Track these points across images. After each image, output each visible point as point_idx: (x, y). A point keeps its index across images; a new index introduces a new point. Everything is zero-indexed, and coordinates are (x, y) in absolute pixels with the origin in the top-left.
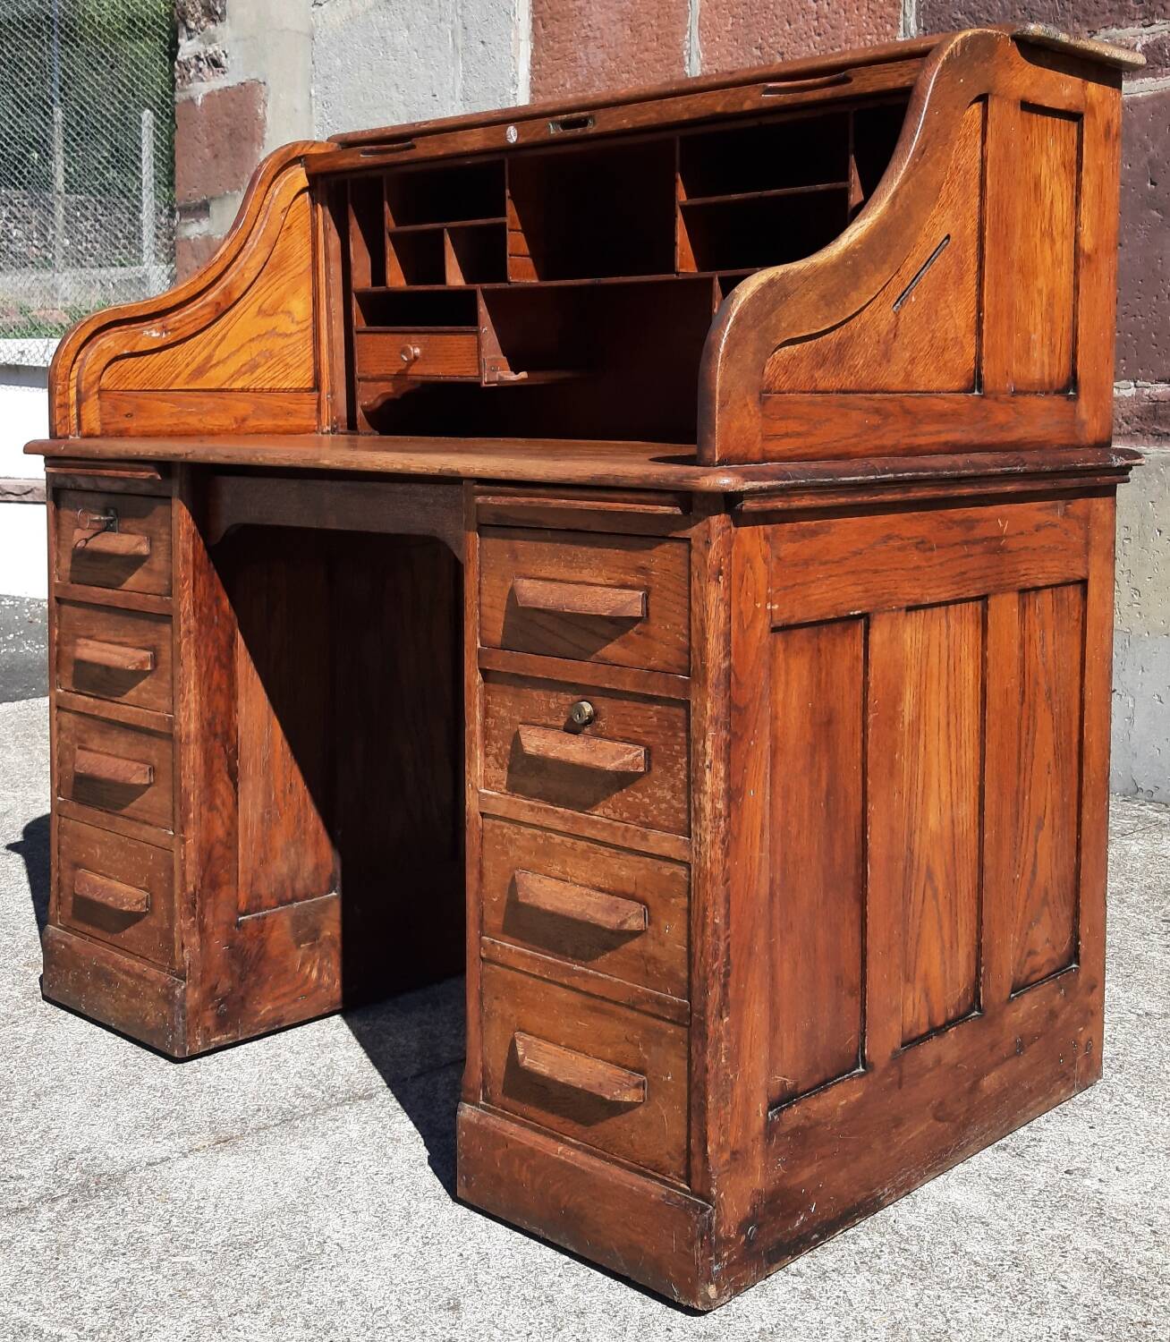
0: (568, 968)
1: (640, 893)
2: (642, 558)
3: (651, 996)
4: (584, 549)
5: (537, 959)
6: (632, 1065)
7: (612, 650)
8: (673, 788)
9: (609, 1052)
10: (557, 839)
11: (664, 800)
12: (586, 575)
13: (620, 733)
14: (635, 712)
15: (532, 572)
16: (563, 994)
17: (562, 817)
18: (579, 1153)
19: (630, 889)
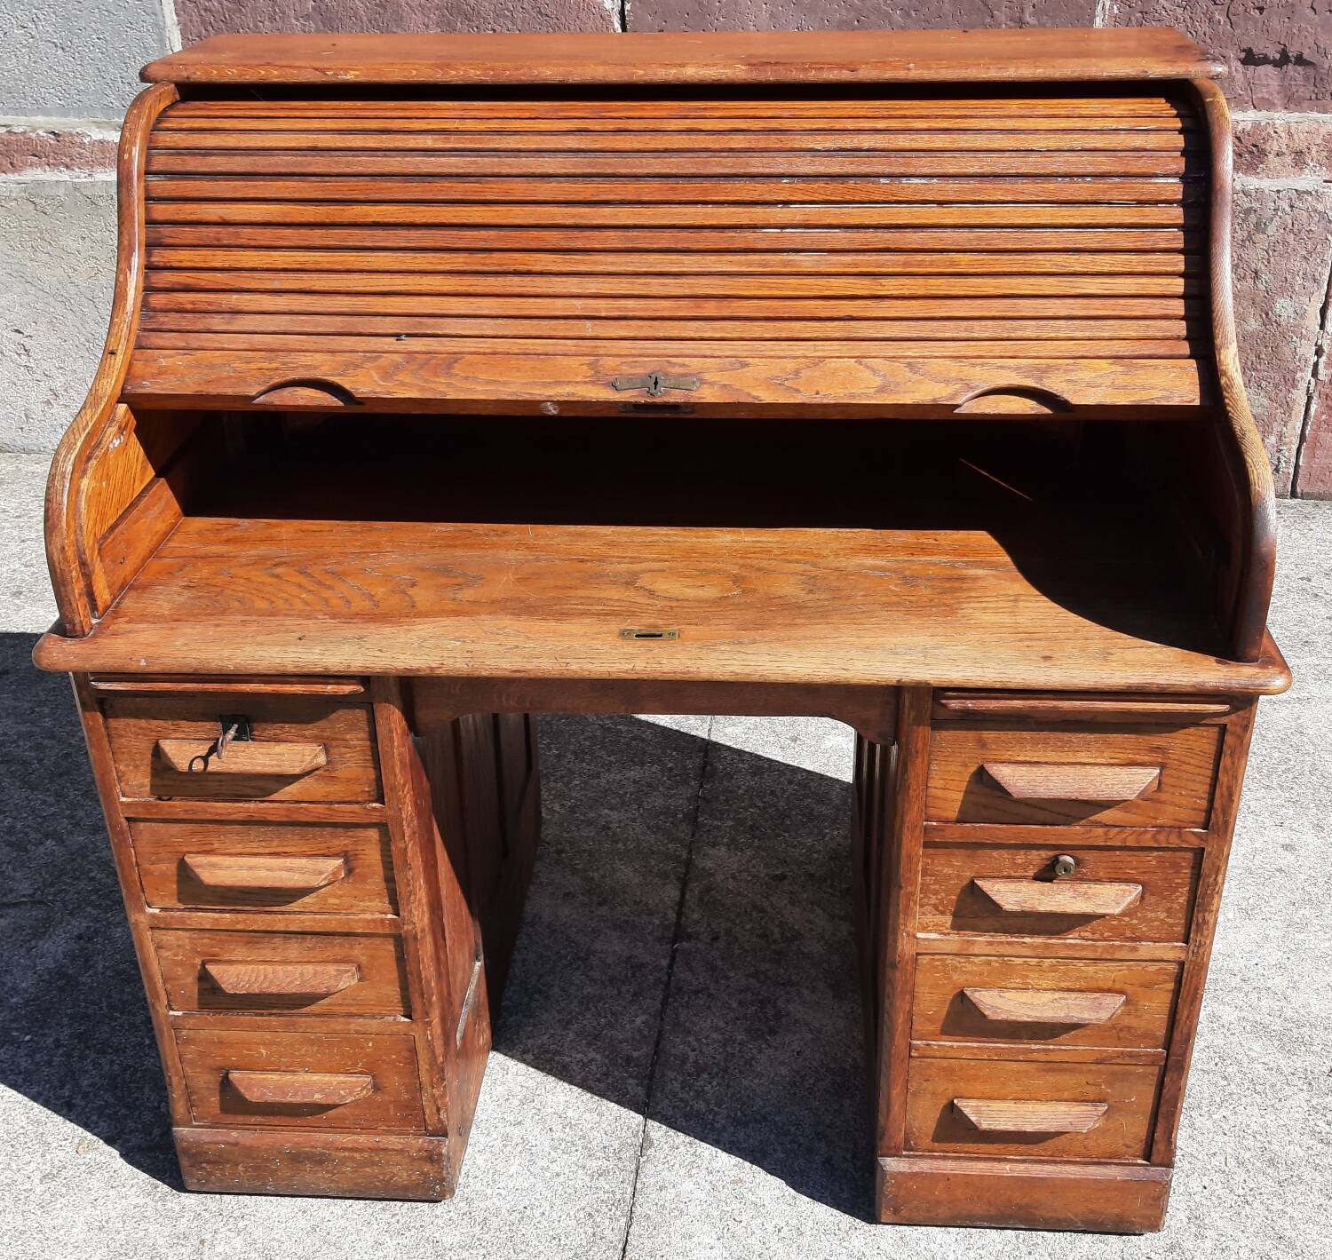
0: (1027, 1049)
1: (1117, 986)
2: (1158, 740)
3: (1122, 1052)
4: (1081, 735)
5: (988, 1048)
6: (1092, 1098)
7: (1107, 816)
8: (1169, 911)
9: (1066, 1095)
10: (1020, 961)
11: (1157, 919)
12: (1083, 757)
13: (1108, 876)
14: (1129, 859)
15: (1006, 757)
16: (1014, 1066)
17: (1031, 946)
18: (1026, 1165)
19: (1110, 984)
